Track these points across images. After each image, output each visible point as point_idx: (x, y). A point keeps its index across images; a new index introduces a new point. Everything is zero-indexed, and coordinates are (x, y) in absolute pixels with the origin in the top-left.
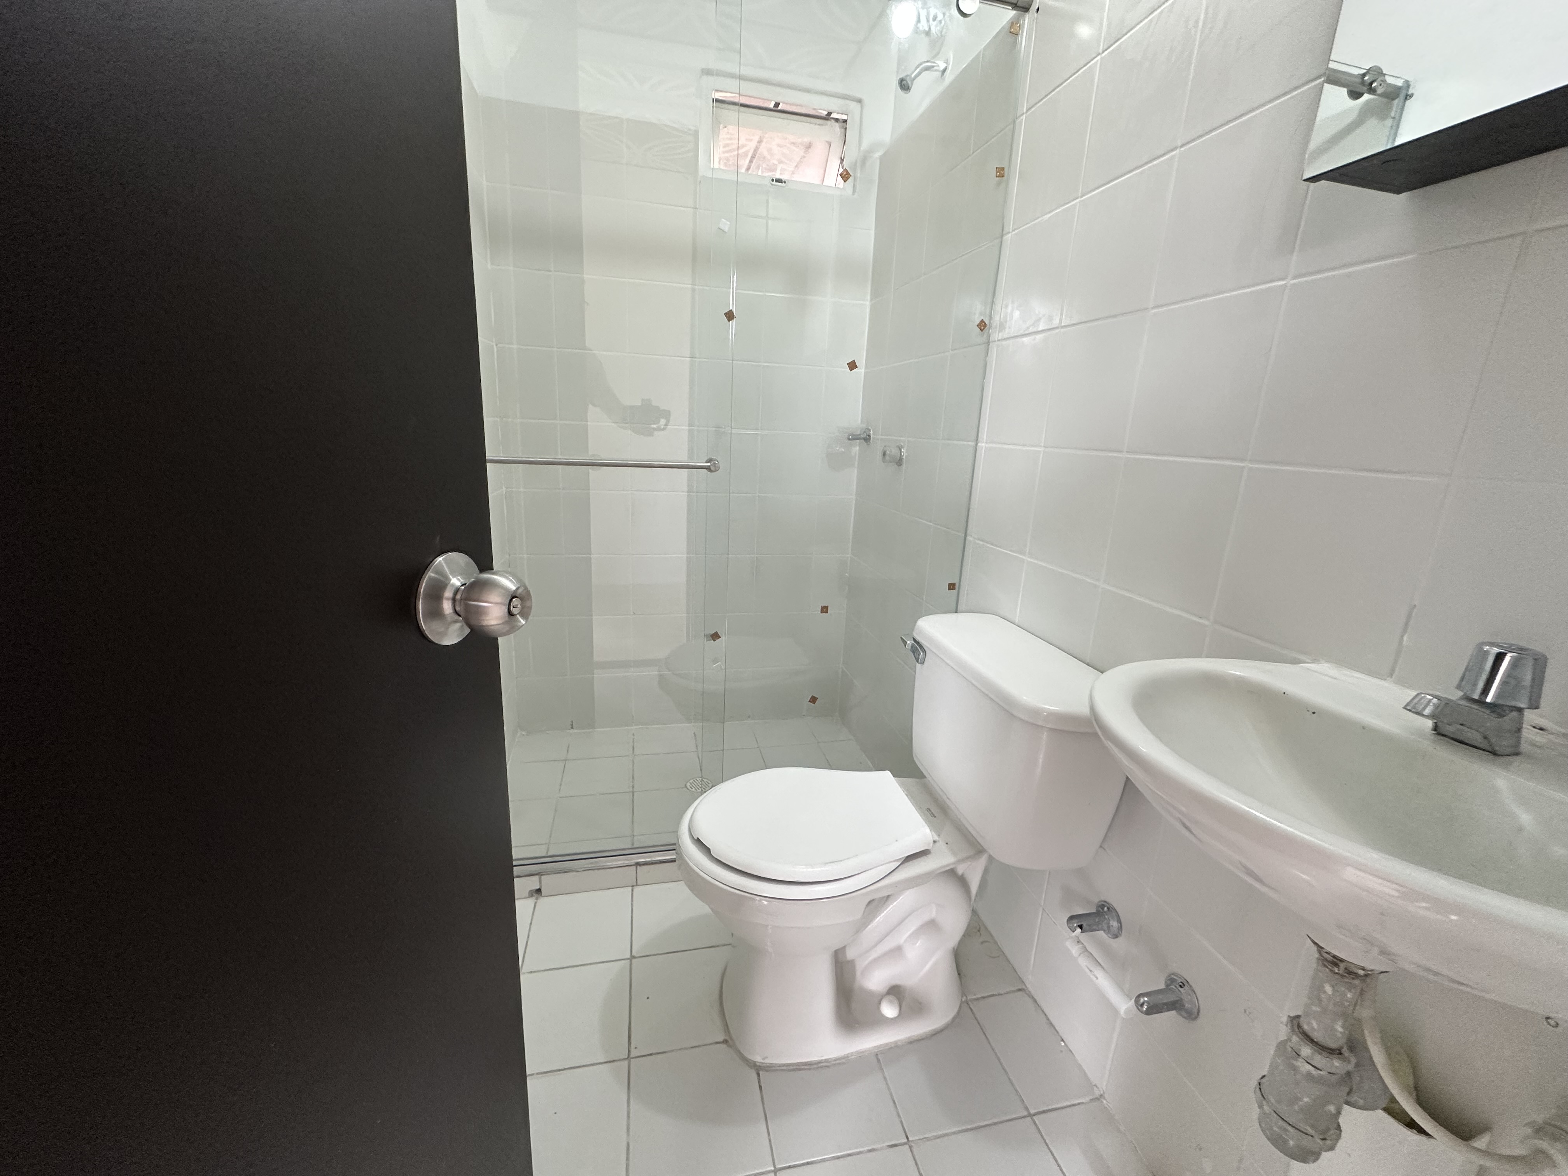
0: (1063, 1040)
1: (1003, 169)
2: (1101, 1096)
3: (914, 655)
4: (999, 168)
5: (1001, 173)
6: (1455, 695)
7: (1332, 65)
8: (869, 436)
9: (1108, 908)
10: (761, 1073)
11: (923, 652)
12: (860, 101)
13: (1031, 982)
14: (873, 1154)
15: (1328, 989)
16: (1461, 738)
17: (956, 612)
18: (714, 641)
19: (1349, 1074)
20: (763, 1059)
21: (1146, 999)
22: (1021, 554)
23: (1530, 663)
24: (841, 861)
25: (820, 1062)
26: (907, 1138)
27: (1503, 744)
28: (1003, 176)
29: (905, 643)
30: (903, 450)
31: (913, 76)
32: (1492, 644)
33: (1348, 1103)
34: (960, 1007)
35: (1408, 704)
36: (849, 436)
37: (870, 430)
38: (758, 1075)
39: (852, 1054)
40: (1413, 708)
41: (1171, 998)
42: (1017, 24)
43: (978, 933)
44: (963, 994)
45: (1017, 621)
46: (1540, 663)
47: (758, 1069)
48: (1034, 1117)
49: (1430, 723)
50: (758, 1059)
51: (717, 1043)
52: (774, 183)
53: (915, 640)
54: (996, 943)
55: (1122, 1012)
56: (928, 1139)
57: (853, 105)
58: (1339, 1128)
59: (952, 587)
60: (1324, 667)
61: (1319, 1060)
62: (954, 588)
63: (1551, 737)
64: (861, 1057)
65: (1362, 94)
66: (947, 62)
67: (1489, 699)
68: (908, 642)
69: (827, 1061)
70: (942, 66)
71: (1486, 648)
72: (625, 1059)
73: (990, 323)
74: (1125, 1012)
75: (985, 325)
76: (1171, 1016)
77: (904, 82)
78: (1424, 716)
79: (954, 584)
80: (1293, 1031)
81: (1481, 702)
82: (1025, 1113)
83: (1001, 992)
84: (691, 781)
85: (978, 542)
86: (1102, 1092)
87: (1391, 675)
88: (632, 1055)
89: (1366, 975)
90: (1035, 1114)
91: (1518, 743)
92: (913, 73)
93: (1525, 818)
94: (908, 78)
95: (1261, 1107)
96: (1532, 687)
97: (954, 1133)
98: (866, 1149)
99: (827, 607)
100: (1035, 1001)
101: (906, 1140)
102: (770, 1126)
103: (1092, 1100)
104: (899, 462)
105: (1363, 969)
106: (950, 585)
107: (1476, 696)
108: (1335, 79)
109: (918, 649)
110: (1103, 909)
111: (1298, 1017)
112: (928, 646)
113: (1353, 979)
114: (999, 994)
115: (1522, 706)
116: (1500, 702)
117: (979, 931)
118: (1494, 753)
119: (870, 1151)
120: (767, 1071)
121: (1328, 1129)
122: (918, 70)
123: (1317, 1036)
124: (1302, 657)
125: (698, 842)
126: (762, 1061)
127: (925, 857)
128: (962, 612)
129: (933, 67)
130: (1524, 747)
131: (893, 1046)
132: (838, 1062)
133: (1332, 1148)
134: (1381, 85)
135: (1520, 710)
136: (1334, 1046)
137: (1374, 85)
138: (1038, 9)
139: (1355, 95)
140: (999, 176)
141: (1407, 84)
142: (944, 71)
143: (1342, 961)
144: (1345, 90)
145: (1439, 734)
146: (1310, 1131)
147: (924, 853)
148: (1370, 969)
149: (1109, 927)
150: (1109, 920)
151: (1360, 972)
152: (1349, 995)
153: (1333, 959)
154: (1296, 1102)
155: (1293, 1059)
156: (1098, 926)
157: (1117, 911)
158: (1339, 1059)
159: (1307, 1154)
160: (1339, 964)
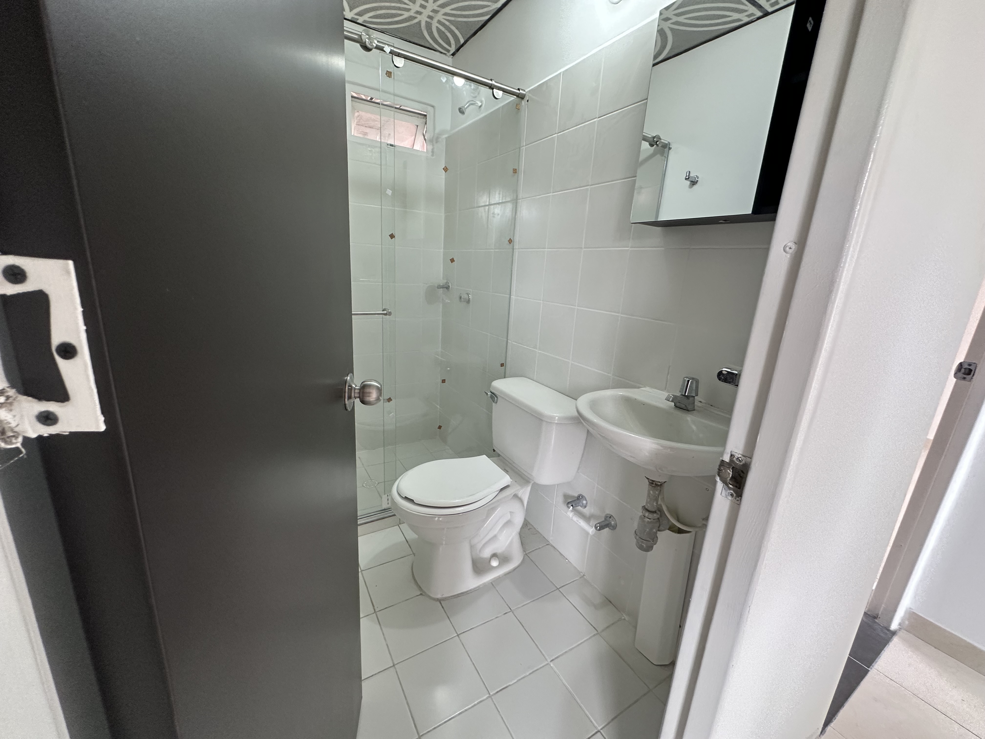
0: (567, 559)
1: (516, 169)
2: (584, 575)
3: (492, 400)
4: (514, 169)
5: (515, 171)
6: (678, 394)
7: (644, 134)
8: (449, 286)
9: (582, 497)
10: (442, 602)
11: (496, 398)
12: (433, 107)
13: (551, 539)
14: (497, 619)
15: (651, 492)
16: (681, 407)
17: (505, 378)
18: (389, 402)
19: (658, 518)
20: (442, 596)
21: (598, 525)
22: (535, 349)
23: (695, 382)
24: (475, 494)
25: (467, 591)
26: (511, 609)
27: (690, 407)
28: (516, 173)
29: (487, 394)
30: (470, 296)
31: (465, 107)
32: (687, 377)
33: (659, 531)
34: (524, 557)
35: (666, 398)
36: (438, 286)
37: (449, 283)
38: (441, 603)
39: (481, 585)
40: (667, 399)
41: (607, 522)
42: (519, 105)
43: (527, 526)
44: (524, 551)
45: (535, 379)
46: (697, 382)
47: (440, 601)
48: (560, 589)
49: (673, 404)
50: (439, 596)
51: (417, 596)
52: (389, 146)
53: (491, 392)
54: (535, 528)
55: (591, 533)
56: (519, 608)
57: (430, 108)
58: (657, 537)
59: (502, 365)
60: (647, 389)
61: (651, 516)
62: (503, 366)
63: (703, 404)
64: (485, 585)
65: (654, 145)
66: (481, 102)
67: (686, 395)
68: (489, 394)
69: (470, 590)
70: (480, 104)
71: (686, 379)
72: (373, 613)
73: (514, 240)
74: (592, 533)
75: (512, 241)
76: (606, 530)
77: (461, 110)
78: (670, 401)
79: (503, 364)
80: (643, 510)
81: (685, 395)
82: (556, 589)
83: (540, 547)
84: (365, 483)
85: (514, 343)
86: (584, 574)
87: (665, 389)
88: (376, 610)
89: (661, 485)
90: (559, 588)
91: (694, 407)
92: (465, 106)
93: (694, 427)
94: (463, 108)
95: (636, 538)
96: (696, 390)
97: (529, 603)
98: (494, 617)
99: (445, 380)
100: (554, 547)
101: (510, 610)
102: (451, 621)
103: (580, 578)
104: (468, 301)
105: (659, 482)
106: (501, 364)
107: (684, 394)
108: (645, 139)
109: (494, 397)
110: (580, 497)
111: (644, 506)
112: (498, 394)
113: (658, 487)
114: (539, 548)
115: (694, 395)
116: (689, 395)
117: (527, 525)
118: (688, 411)
119: (496, 618)
120: (444, 601)
121: (654, 538)
122: (468, 104)
123: (650, 509)
124: (641, 386)
125: (406, 498)
126: (442, 597)
127: (508, 488)
128: (507, 378)
129: (475, 104)
130: (696, 407)
131: (498, 578)
132: (475, 590)
133: (655, 544)
134: (660, 143)
135: (694, 397)
136: (654, 510)
137: (658, 143)
138: (528, 101)
139: (652, 145)
140: (514, 173)
141: (669, 144)
142: (481, 106)
143: (654, 481)
144: (648, 143)
145: (677, 407)
146: (649, 540)
147: (507, 487)
148: (662, 482)
149: (583, 504)
150: (582, 501)
151: (659, 484)
152: (657, 492)
153: (652, 482)
154: (645, 534)
155: (644, 519)
156: (578, 504)
157: (584, 497)
158: (655, 515)
159: (649, 548)
160: (654, 483)
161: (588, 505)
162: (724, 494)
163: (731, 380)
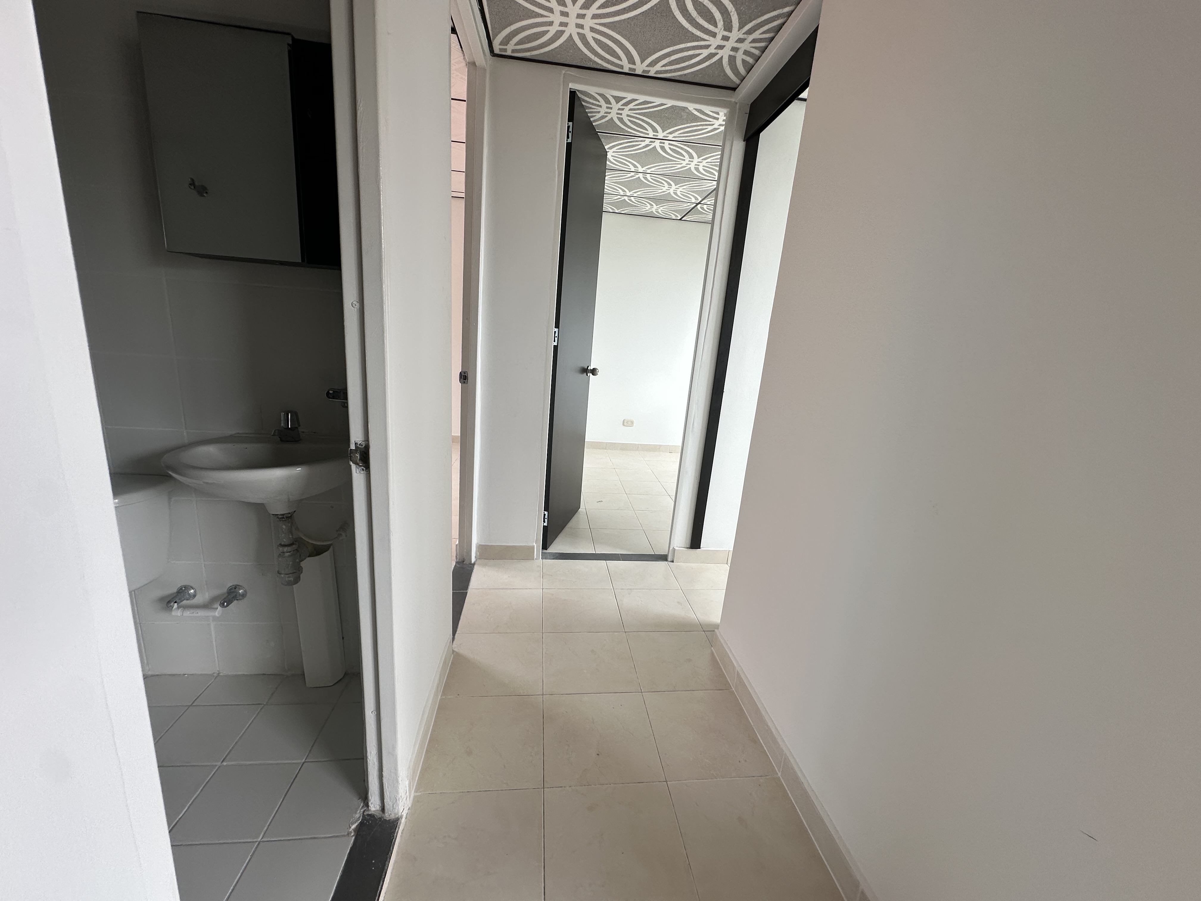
0: (186, 673)
9: (184, 587)
15: (284, 527)
19: (298, 548)
33: (301, 561)
41: (234, 594)
55: (215, 617)
58: (301, 568)
61: (289, 549)
74: (217, 616)
76: (236, 601)
80: (281, 546)
86: (218, 672)
89: (291, 516)
103: (213, 680)
110: (182, 590)
111: (281, 542)
113: (288, 519)
121: (299, 569)
123: (286, 543)
133: (302, 574)
135: (297, 428)
136: (291, 542)
146: (295, 572)
148: (292, 512)
149: (189, 594)
150: (188, 591)
151: (290, 515)
152: (289, 525)
153: (283, 516)
154: (289, 568)
155: (284, 555)
156: (184, 597)
157: (189, 586)
158: (294, 546)
159: (297, 580)
160: (285, 516)
161: (198, 592)
162: (358, 472)
163: (338, 397)
